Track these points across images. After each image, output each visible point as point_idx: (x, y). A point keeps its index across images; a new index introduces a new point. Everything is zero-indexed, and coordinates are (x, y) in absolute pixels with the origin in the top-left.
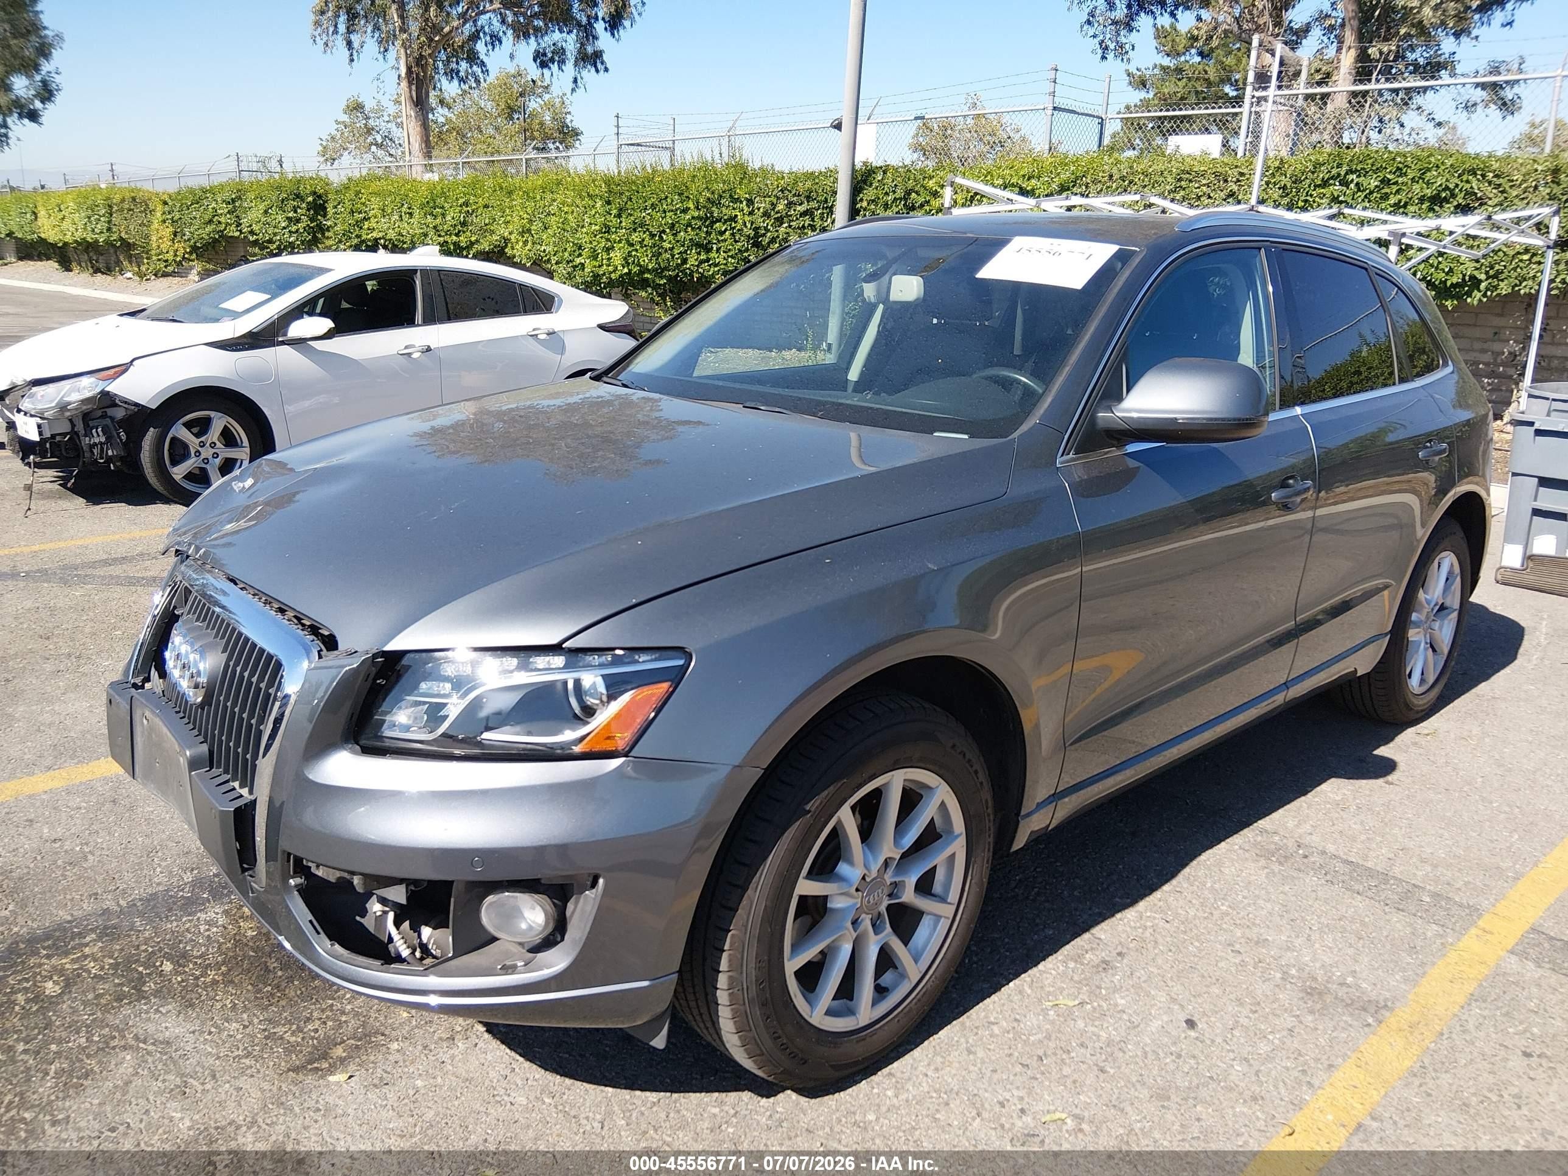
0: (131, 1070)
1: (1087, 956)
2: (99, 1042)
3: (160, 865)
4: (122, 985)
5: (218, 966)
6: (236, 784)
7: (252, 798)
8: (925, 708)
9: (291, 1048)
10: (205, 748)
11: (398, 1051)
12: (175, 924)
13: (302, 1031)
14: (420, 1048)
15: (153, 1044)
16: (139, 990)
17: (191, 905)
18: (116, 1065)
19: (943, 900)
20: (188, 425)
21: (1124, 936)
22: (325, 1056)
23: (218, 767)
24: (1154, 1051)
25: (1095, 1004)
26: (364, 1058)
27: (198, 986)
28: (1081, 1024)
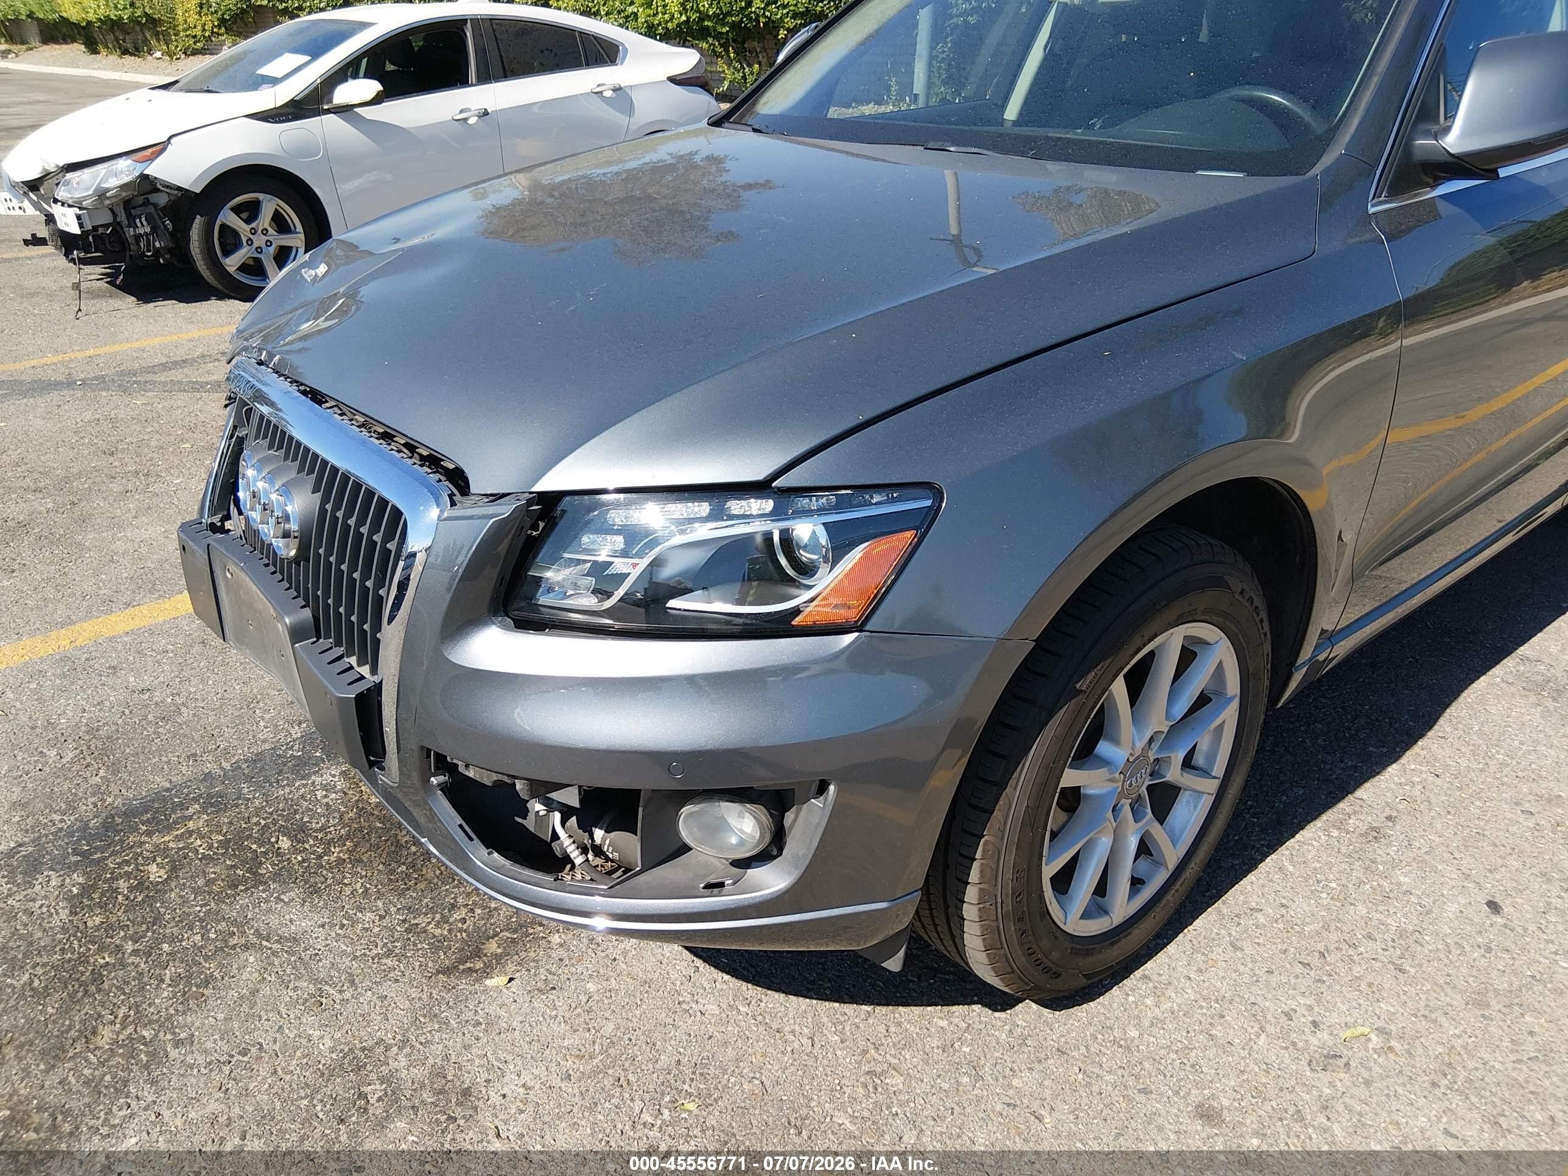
0: (256, 975)
1: (1351, 821)
2: (216, 939)
3: (263, 718)
4: (234, 867)
5: (342, 840)
6: (353, 660)
7: (376, 679)
8: (1212, 546)
9: (437, 945)
10: (307, 613)
11: (561, 945)
12: (287, 790)
13: (447, 922)
14: (585, 941)
15: (278, 942)
16: (256, 874)
17: (302, 766)
18: (239, 969)
19: (1205, 773)
20: (237, 210)
21: (1389, 795)
22: (477, 953)
23: (327, 637)
24: (1456, 943)
25: (1375, 883)
26: (523, 954)
27: (322, 866)
28: (1362, 909)
